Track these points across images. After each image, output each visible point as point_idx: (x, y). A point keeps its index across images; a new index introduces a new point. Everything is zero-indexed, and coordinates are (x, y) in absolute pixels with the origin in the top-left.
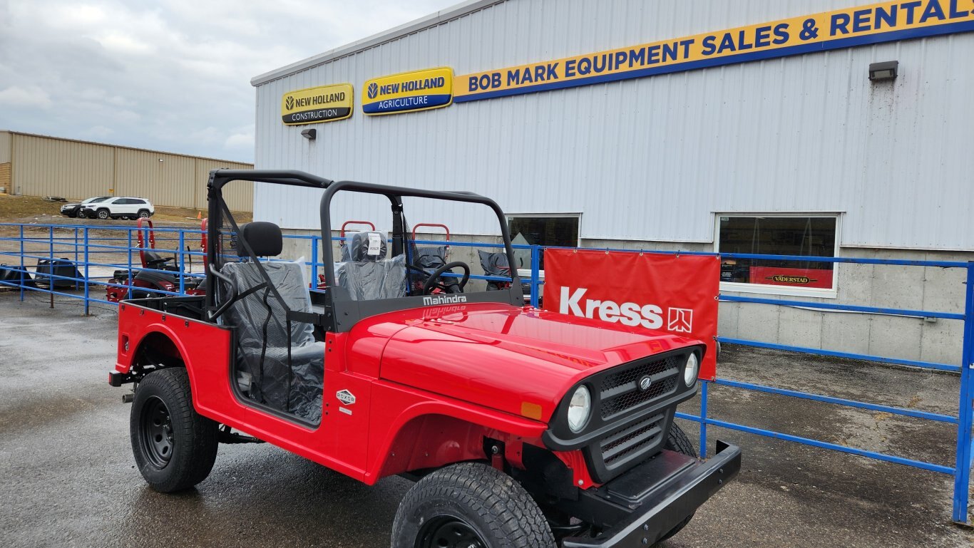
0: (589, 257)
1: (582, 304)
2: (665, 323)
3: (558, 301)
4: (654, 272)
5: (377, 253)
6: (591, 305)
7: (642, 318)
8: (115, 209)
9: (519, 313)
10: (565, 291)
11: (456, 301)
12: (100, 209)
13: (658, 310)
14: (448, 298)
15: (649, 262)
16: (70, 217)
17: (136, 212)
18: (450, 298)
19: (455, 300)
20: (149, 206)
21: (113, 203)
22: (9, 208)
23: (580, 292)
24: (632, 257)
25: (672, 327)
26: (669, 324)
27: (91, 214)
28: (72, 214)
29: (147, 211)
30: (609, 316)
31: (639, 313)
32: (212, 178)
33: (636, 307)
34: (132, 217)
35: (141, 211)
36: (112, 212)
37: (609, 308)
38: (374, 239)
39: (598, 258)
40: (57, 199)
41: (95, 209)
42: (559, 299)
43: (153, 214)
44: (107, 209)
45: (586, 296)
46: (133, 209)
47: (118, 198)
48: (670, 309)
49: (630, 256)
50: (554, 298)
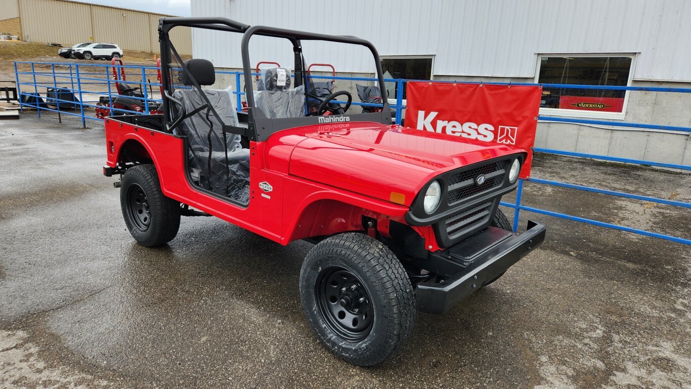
0: (441, 88)
1: (434, 124)
2: (496, 138)
3: (415, 121)
4: (490, 99)
5: (284, 84)
6: (440, 124)
7: (479, 134)
8: (97, 52)
9: (388, 130)
10: (421, 114)
11: (342, 121)
12: (85, 52)
13: (491, 128)
14: (336, 118)
15: (487, 92)
16: (65, 58)
17: (110, 55)
19: (341, 119)
20: (118, 50)
21: (94, 48)
22: (23, 51)
23: (433, 115)
24: (474, 88)
25: (500, 140)
26: (499, 138)
27: (80, 56)
28: (67, 55)
29: (118, 53)
30: (453, 132)
31: (476, 130)
32: (161, 24)
33: (474, 125)
34: (108, 58)
35: (114, 53)
36: (94, 54)
37: (454, 127)
38: (281, 73)
39: (448, 88)
40: (56, 45)
41: (82, 52)
42: (417, 120)
43: (122, 56)
44: (90, 52)
45: (437, 118)
46: (108, 52)
47: (97, 44)
48: (500, 127)
49: (472, 87)
50: (413, 119)
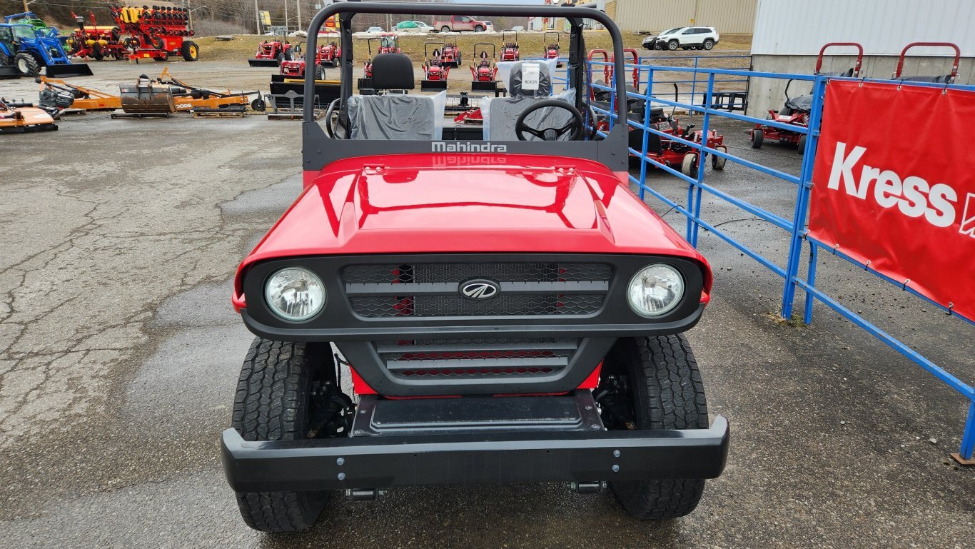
0: (876, 95)
1: (857, 172)
2: (958, 220)
3: (829, 164)
4: (957, 124)
6: (868, 173)
7: (930, 205)
8: (685, 40)
10: (841, 147)
11: (488, 150)
12: (671, 40)
13: (952, 195)
14: (473, 146)
15: (954, 108)
16: (650, 49)
17: (701, 42)
18: (478, 146)
19: (486, 148)
20: (714, 35)
21: (683, 34)
22: (606, 43)
23: (859, 152)
24: (931, 97)
25: (966, 228)
26: (964, 223)
27: (664, 46)
28: (650, 46)
29: (712, 39)
30: (887, 195)
31: (926, 195)
33: (923, 184)
34: (699, 47)
35: (707, 40)
36: (681, 43)
37: (889, 183)
39: (887, 96)
40: (644, 33)
41: (667, 41)
42: (832, 161)
43: (717, 43)
44: (676, 40)
45: (864, 160)
46: (699, 38)
47: (688, 28)
48: (969, 195)
49: (928, 95)
50: (827, 158)
